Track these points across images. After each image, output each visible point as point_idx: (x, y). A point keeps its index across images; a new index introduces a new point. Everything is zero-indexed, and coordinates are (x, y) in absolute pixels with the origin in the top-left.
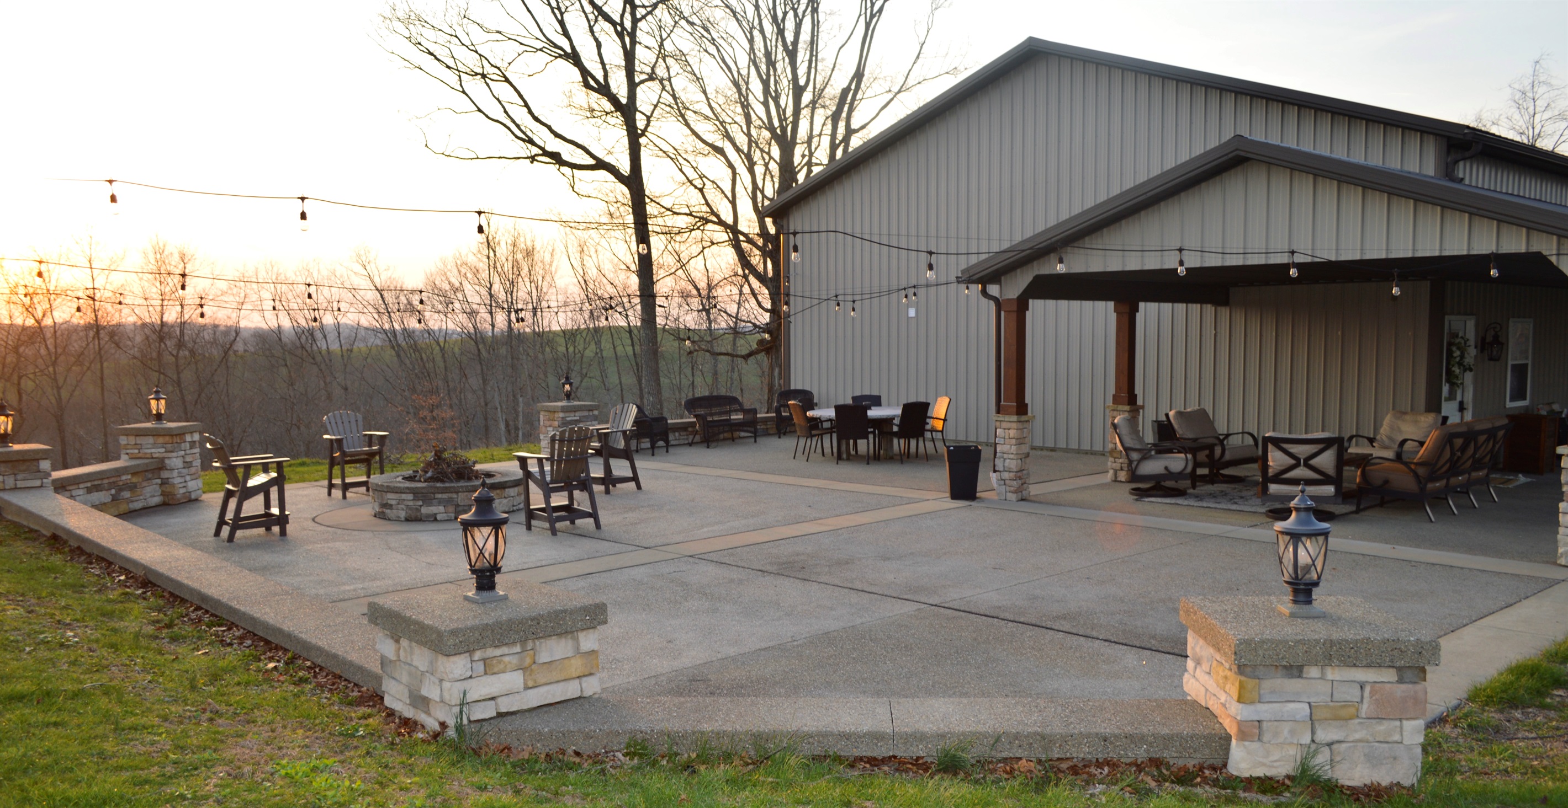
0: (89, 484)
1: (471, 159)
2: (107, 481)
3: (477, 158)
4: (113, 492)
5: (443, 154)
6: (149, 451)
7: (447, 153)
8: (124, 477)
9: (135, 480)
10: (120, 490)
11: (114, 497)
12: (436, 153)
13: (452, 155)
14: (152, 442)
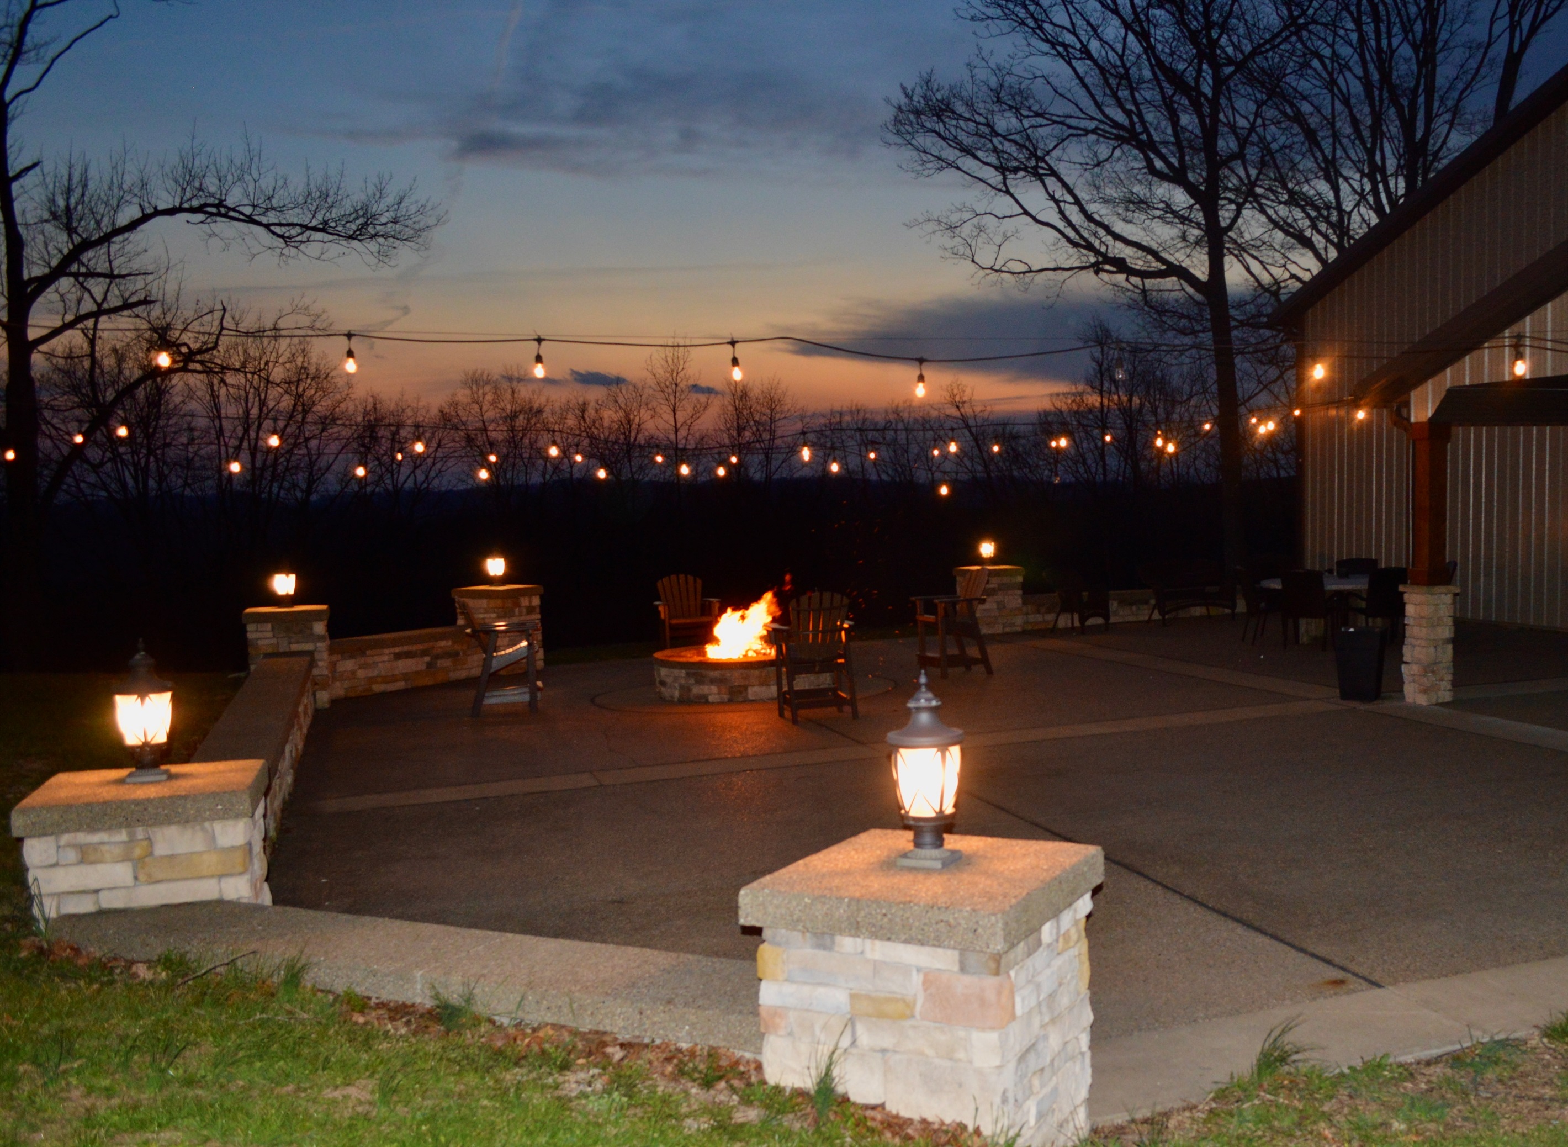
0: (397, 650)
1: (1024, 273)
2: (420, 647)
3: (1031, 271)
4: (427, 659)
5: (991, 269)
6: (481, 616)
7: (997, 268)
8: (443, 643)
9: (457, 647)
10: (437, 657)
11: (429, 665)
12: (983, 268)
13: (1004, 269)
14: (485, 606)
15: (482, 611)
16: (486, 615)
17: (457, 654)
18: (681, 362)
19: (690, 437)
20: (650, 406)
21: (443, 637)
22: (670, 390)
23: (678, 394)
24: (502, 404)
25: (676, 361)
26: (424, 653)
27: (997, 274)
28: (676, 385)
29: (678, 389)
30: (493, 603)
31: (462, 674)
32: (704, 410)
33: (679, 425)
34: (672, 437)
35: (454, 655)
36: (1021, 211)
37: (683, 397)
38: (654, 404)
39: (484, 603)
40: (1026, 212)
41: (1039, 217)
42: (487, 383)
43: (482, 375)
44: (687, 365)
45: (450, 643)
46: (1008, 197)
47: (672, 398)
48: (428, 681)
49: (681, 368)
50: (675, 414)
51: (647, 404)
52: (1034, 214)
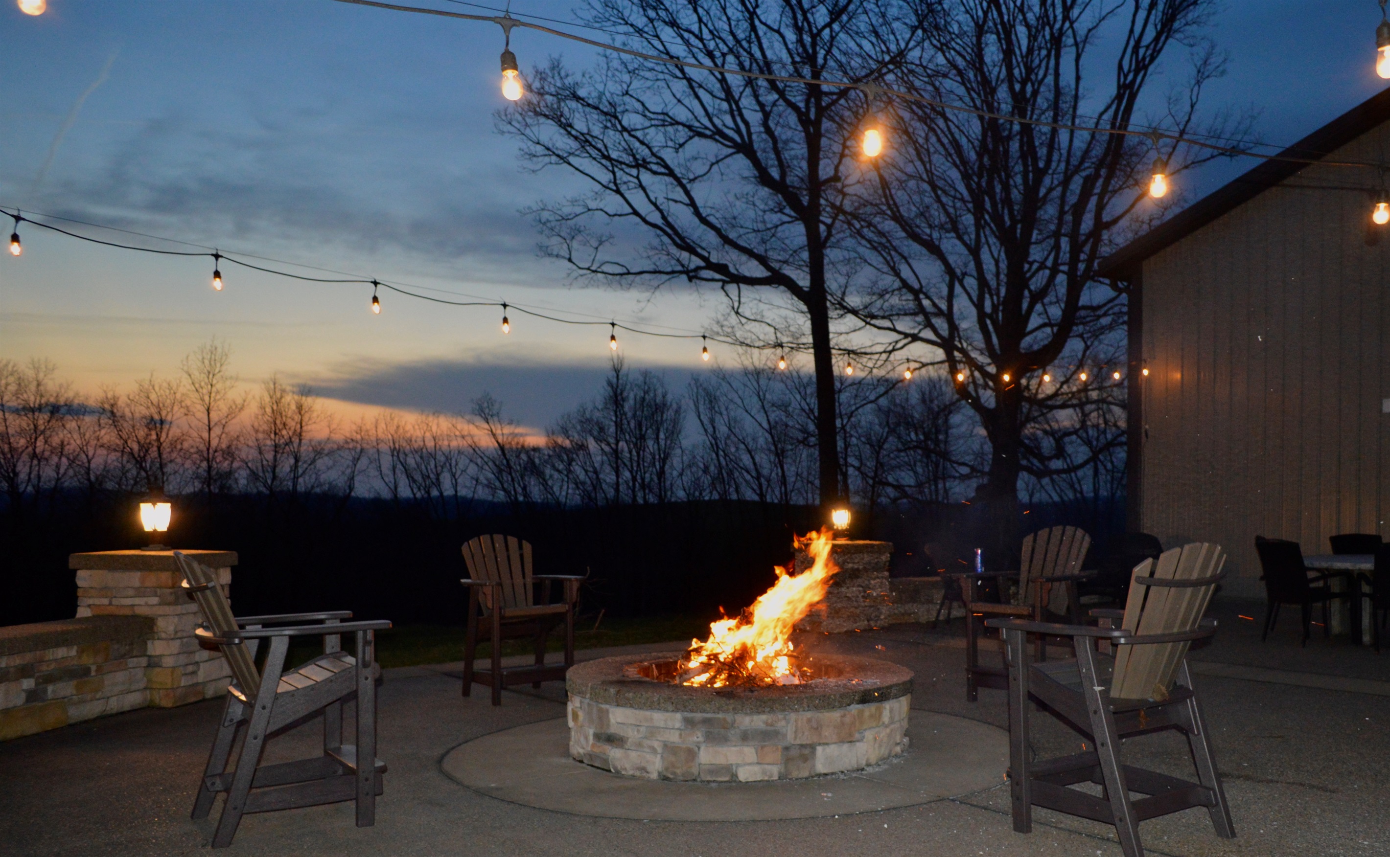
1: (622, 275)
2: (17, 661)
3: (629, 273)
4: (28, 684)
5: (588, 269)
6: (128, 602)
7: (593, 268)
8: (61, 652)
9: (87, 660)
10: (50, 679)
11: (32, 696)
12: (580, 268)
13: (599, 270)
14: (137, 584)
15: (131, 592)
16: (137, 601)
17: (86, 671)
18: (218, 365)
19: (224, 436)
20: (183, 404)
21: (63, 640)
22: (205, 391)
23: (213, 395)
24: (25, 396)
25: (213, 363)
26: (24, 672)
27: (593, 274)
28: (212, 385)
29: (214, 389)
30: (152, 579)
31: (92, 709)
32: (240, 411)
33: (212, 424)
34: (205, 435)
35: (80, 674)
36: (630, 211)
37: (218, 397)
38: (188, 403)
39: (134, 578)
40: (635, 213)
41: (648, 218)
42: (12, 374)
43: (6, 365)
44: (224, 368)
45: (73, 652)
46: (618, 197)
47: (207, 398)
48: (29, 727)
49: (217, 371)
50: (209, 414)
51: (181, 402)
52: (643, 214)
